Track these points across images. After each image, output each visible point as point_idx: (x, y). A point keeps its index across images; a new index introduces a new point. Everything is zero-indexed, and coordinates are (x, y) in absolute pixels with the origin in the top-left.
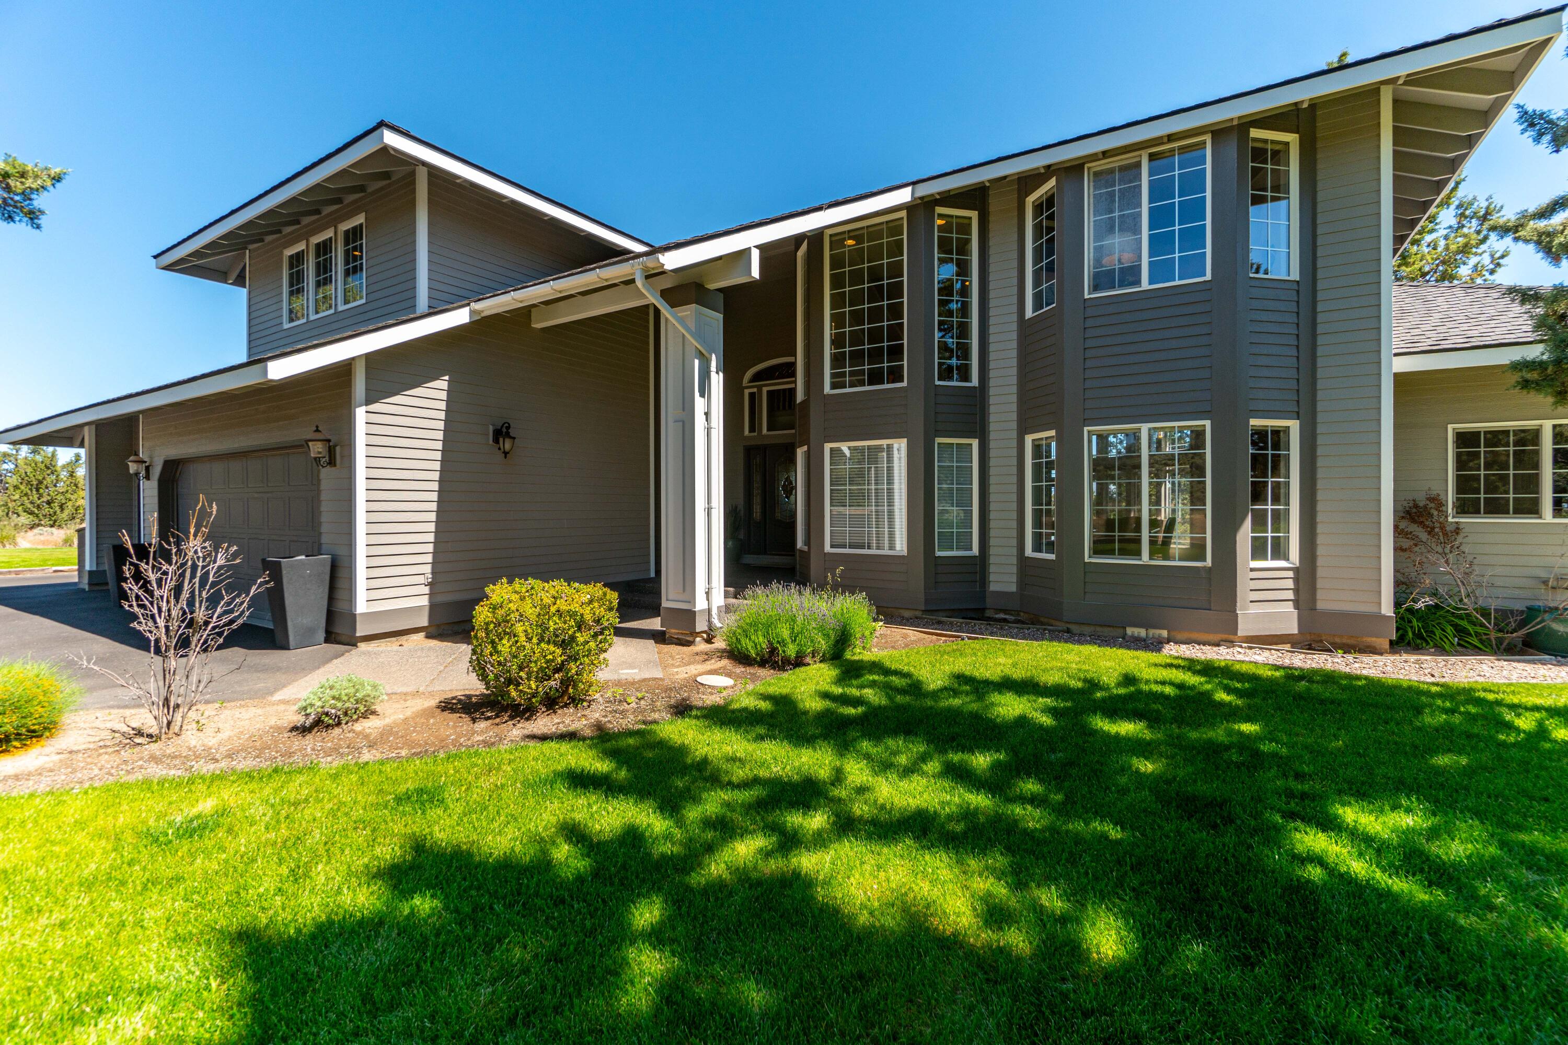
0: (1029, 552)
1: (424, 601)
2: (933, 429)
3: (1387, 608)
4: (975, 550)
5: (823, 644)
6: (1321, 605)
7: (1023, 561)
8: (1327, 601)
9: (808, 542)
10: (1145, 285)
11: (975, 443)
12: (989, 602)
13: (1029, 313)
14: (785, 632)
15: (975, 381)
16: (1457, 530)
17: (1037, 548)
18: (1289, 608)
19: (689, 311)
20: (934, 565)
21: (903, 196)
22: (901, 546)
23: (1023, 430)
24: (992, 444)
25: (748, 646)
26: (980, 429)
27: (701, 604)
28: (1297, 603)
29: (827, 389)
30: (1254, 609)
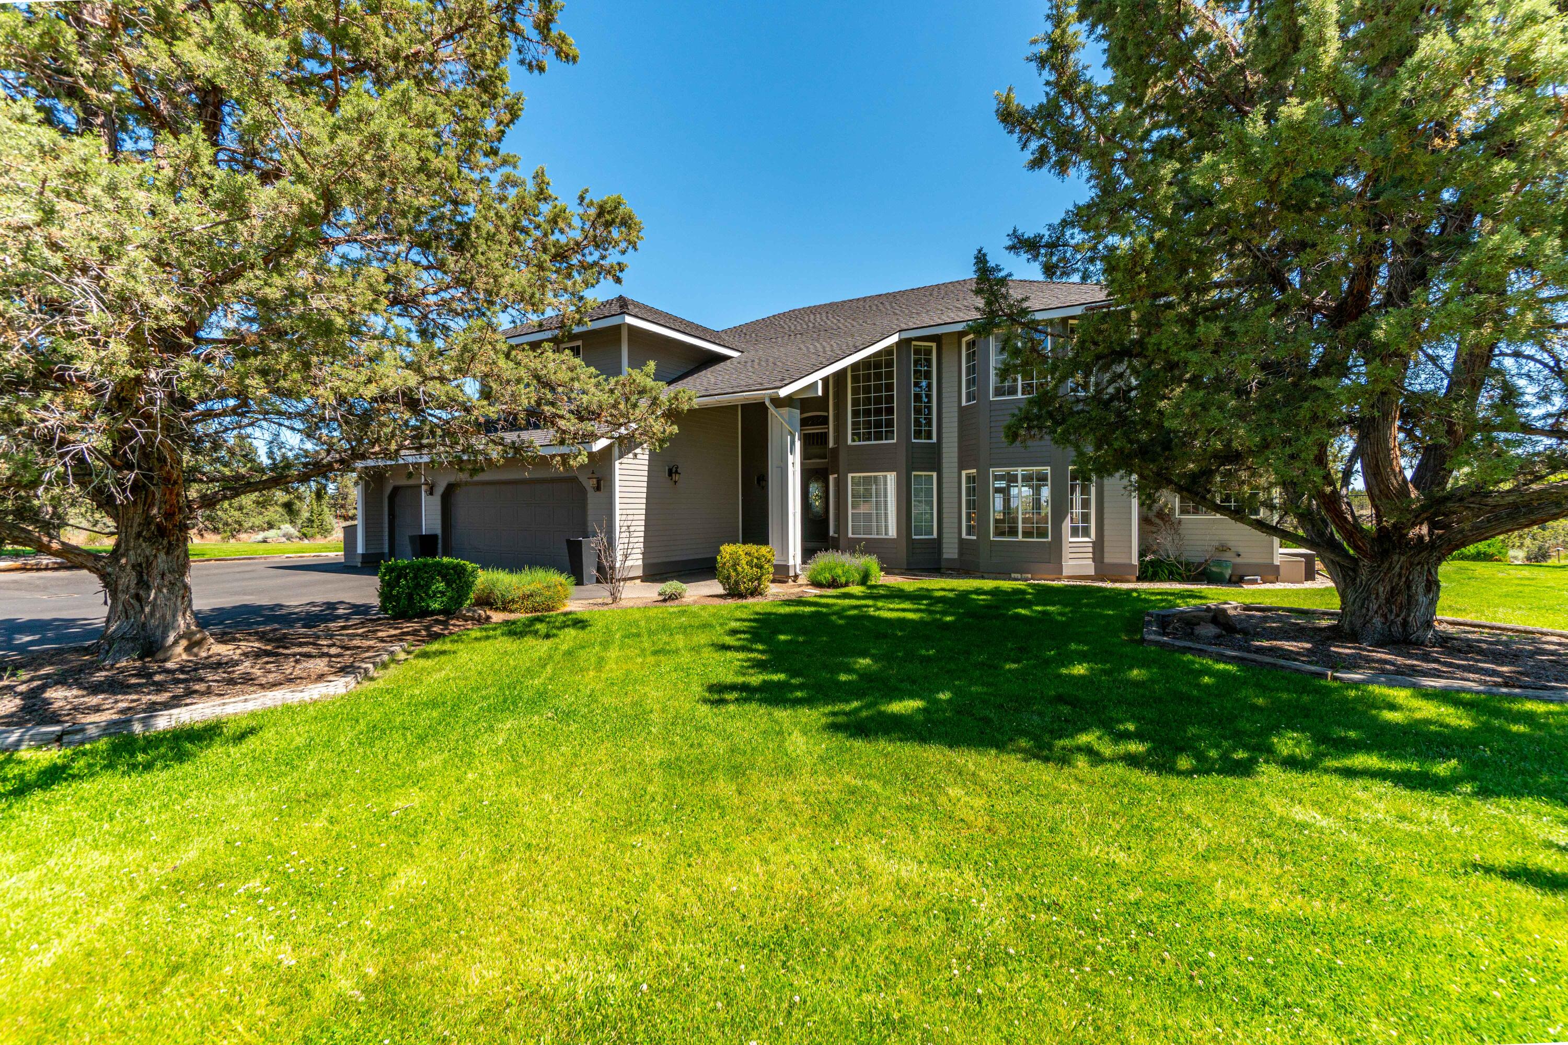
0: (964, 536)
1: (640, 562)
2: (911, 467)
3: (1135, 561)
4: (935, 535)
5: (857, 577)
6: (1106, 560)
7: (961, 541)
8: (1109, 558)
9: (837, 531)
10: (1020, 396)
11: (935, 474)
12: (943, 564)
13: (964, 403)
14: (840, 571)
15: (934, 440)
16: (1180, 521)
17: (969, 533)
18: (1090, 562)
19: (785, 411)
20: (911, 543)
21: (894, 339)
22: (892, 532)
23: (961, 467)
24: (945, 475)
25: (821, 578)
26: (938, 468)
27: (791, 563)
28: (1094, 559)
29: (849, 442)
30: (1071, 562)
